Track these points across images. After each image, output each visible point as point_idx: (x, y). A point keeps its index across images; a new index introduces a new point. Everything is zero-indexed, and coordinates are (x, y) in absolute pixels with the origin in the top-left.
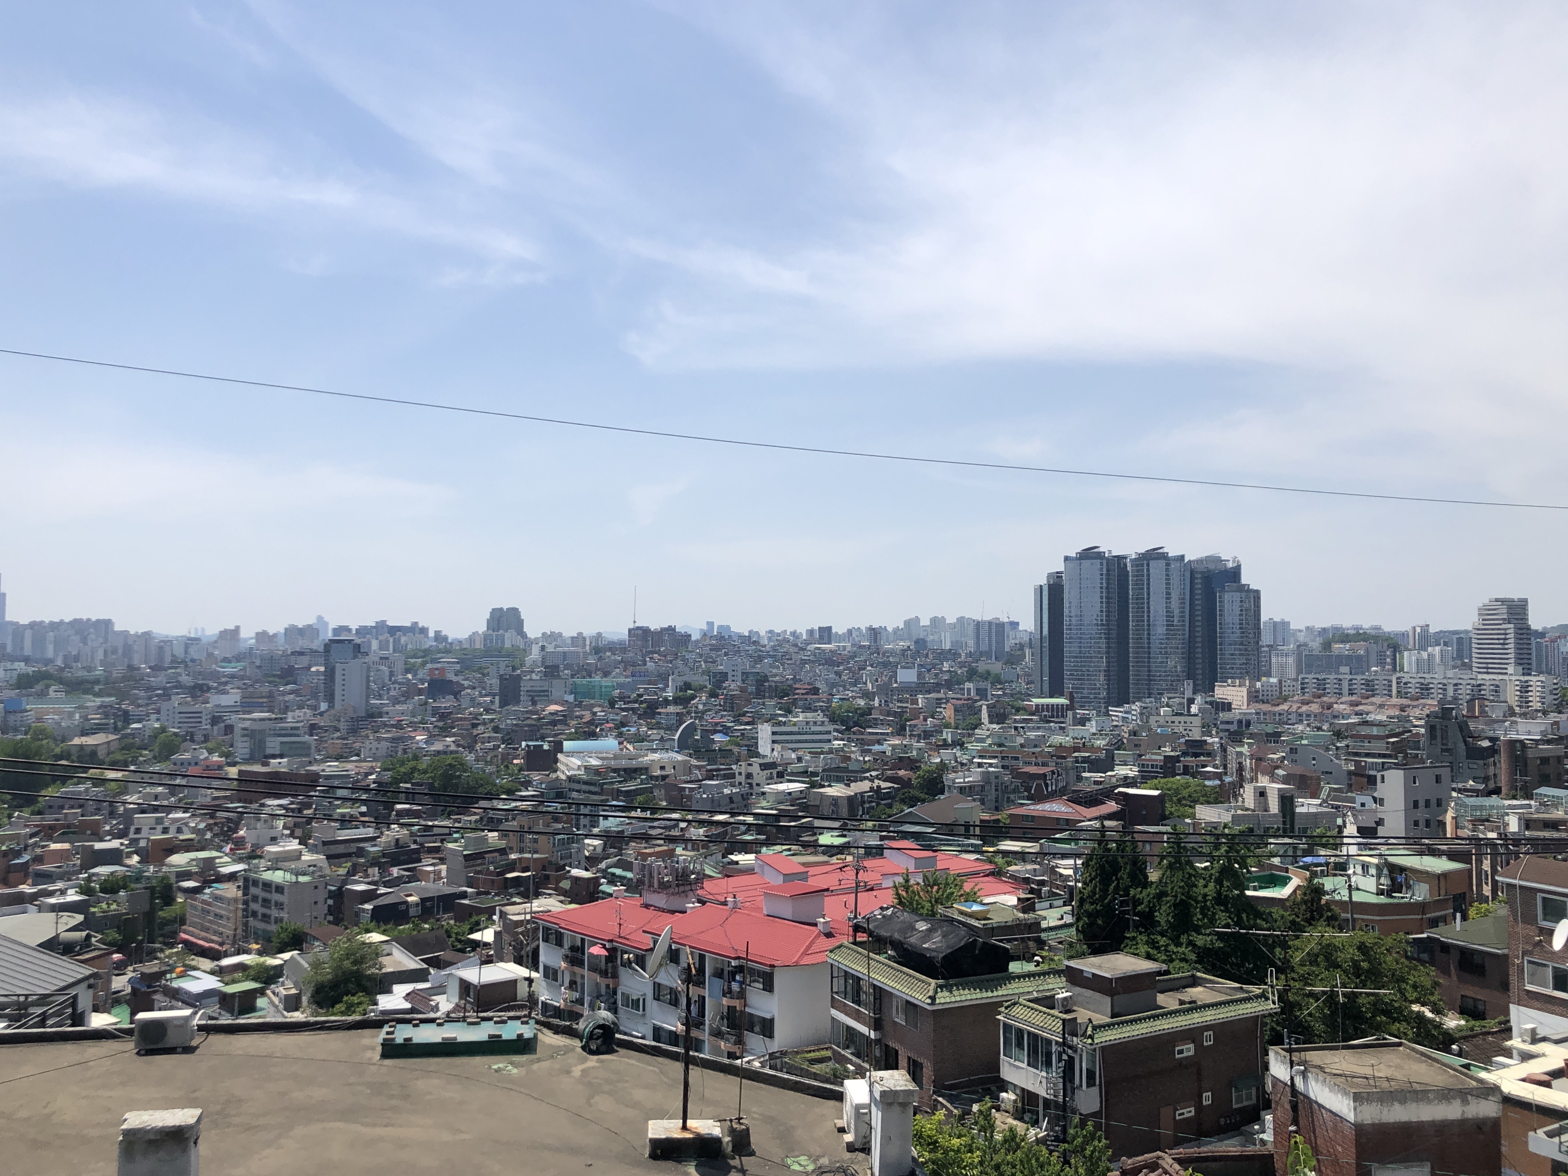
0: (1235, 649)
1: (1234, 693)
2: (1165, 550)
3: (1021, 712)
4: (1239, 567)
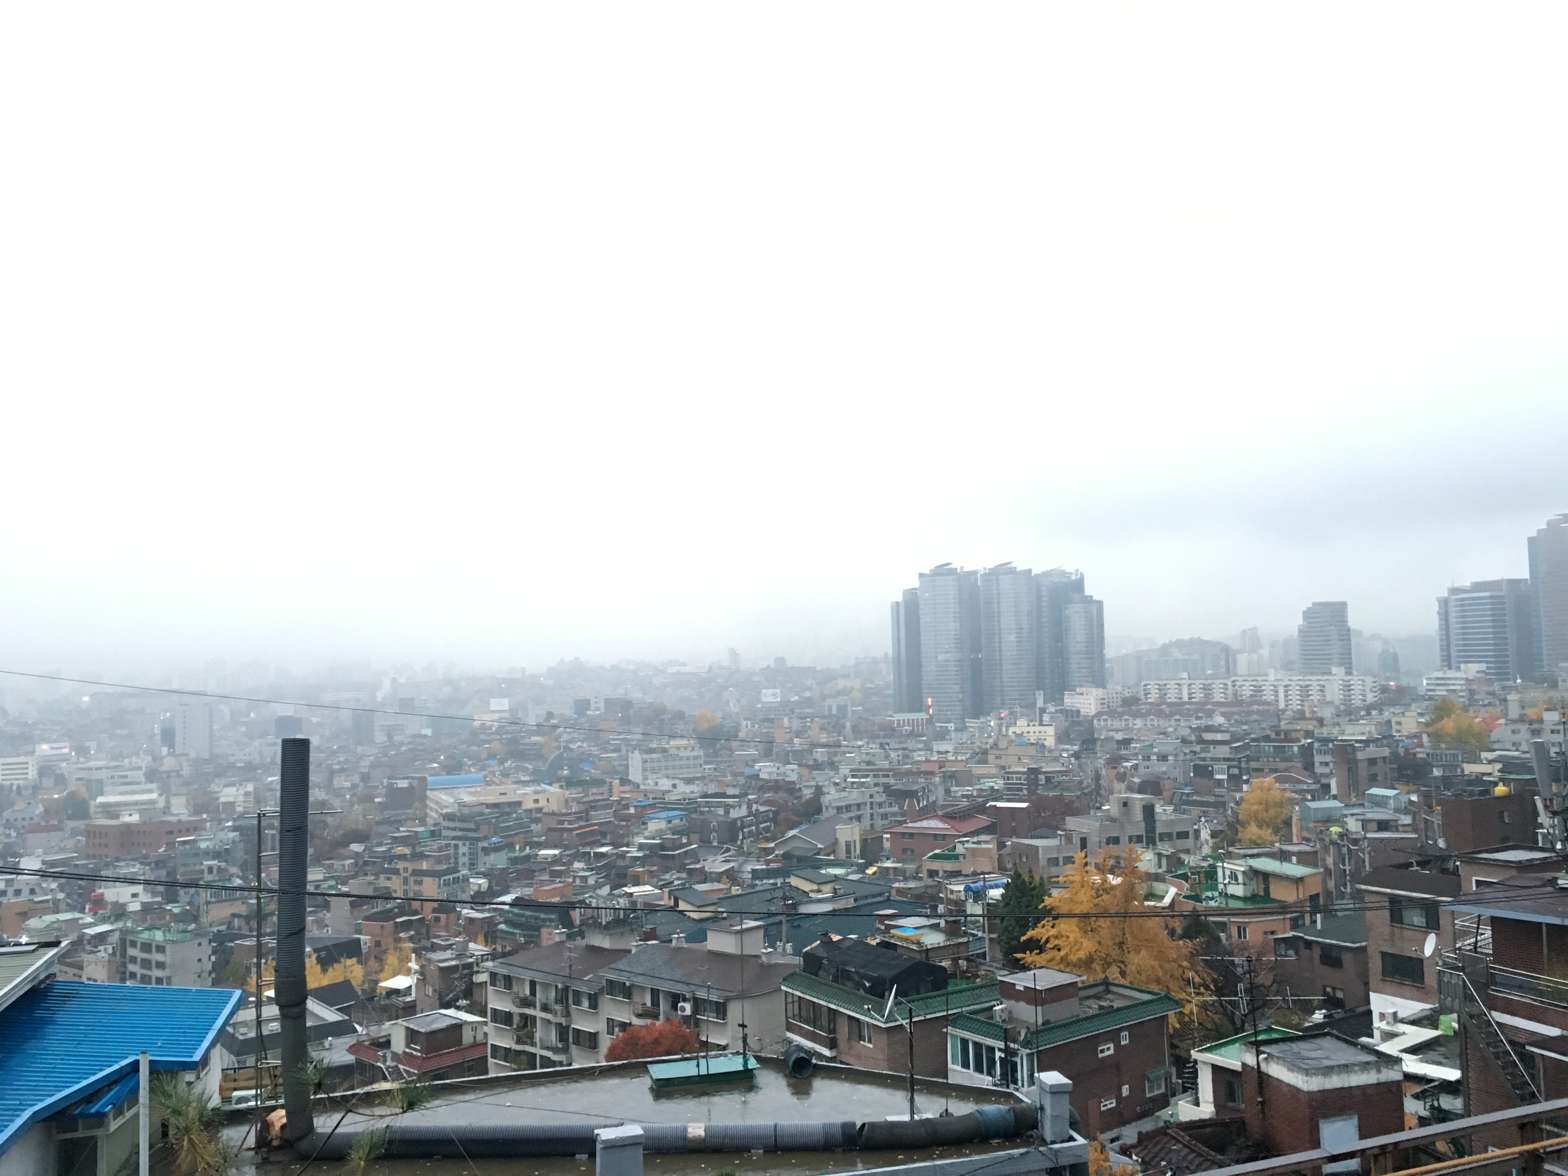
0: (1081, 659)
1: (1083, 701)
2: (1013, 565)
4: (1082, 575)
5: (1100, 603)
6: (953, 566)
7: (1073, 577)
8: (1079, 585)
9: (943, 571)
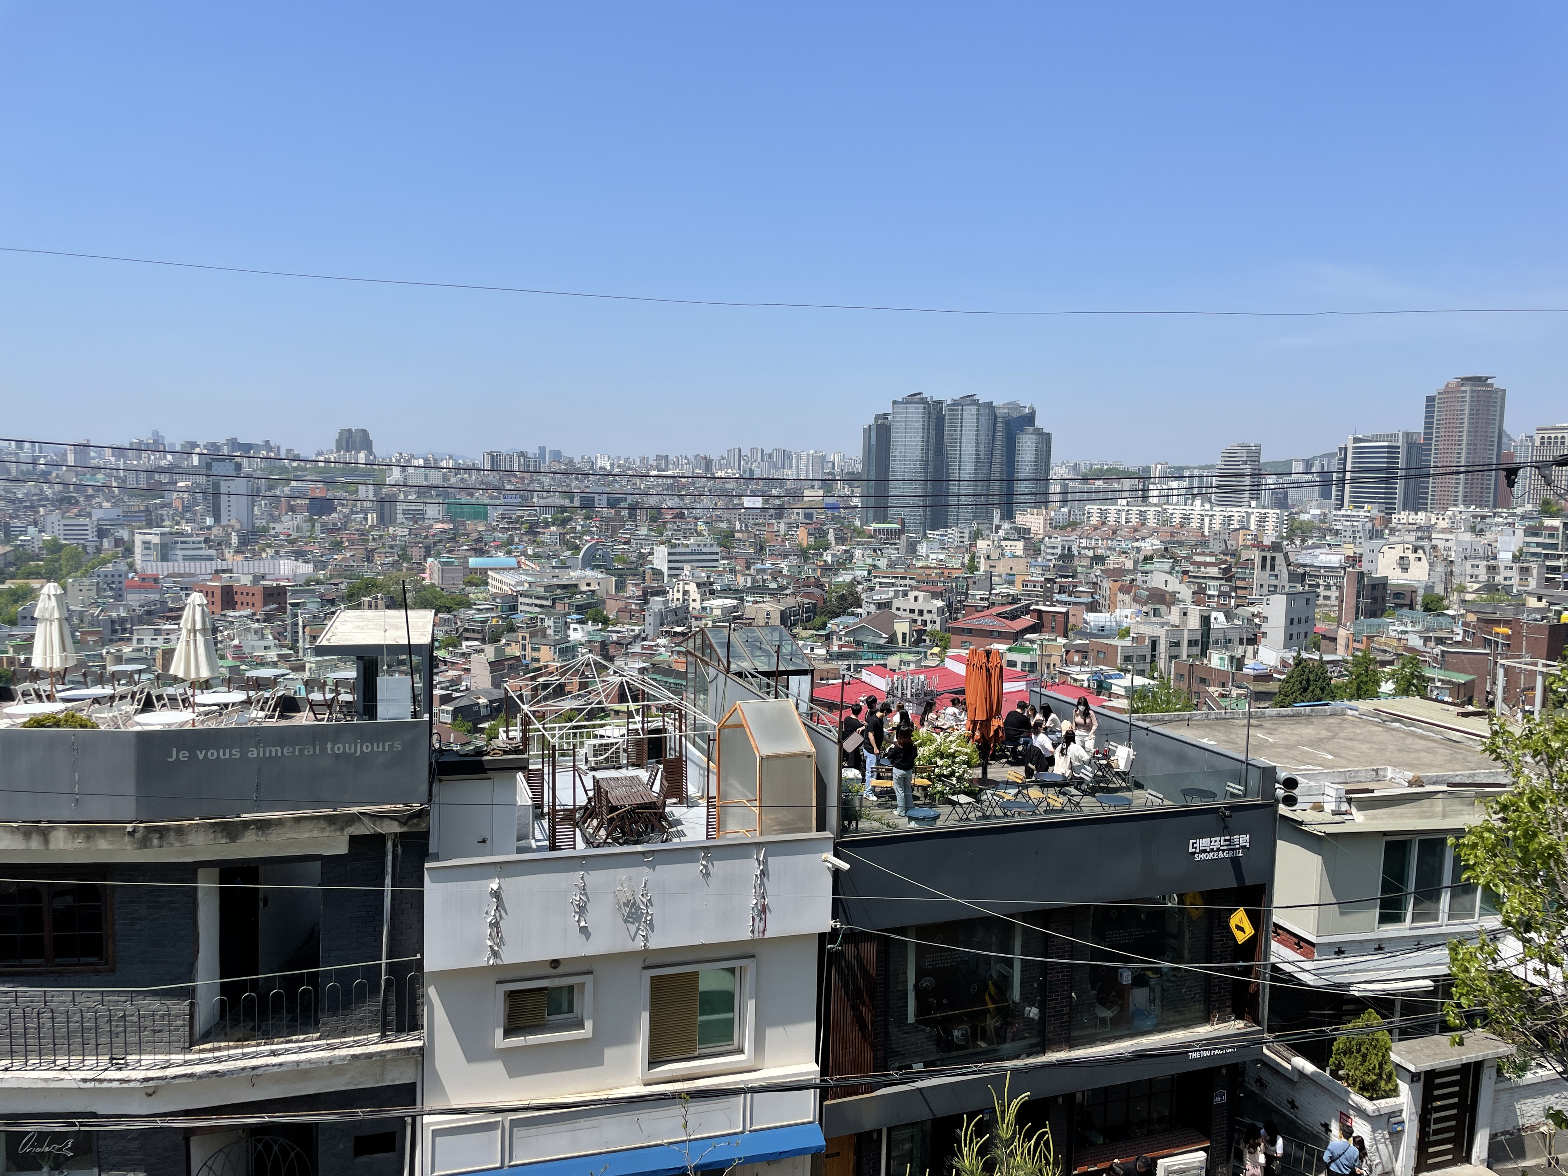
1: (1033, 520)
2: (976, 397)
3: (861, 535)
4: (1034, 413)
5: (1049, 435)
6: (924, 396)
7: (1027, 411)
8: (1030, 419)
9: (915, 398)
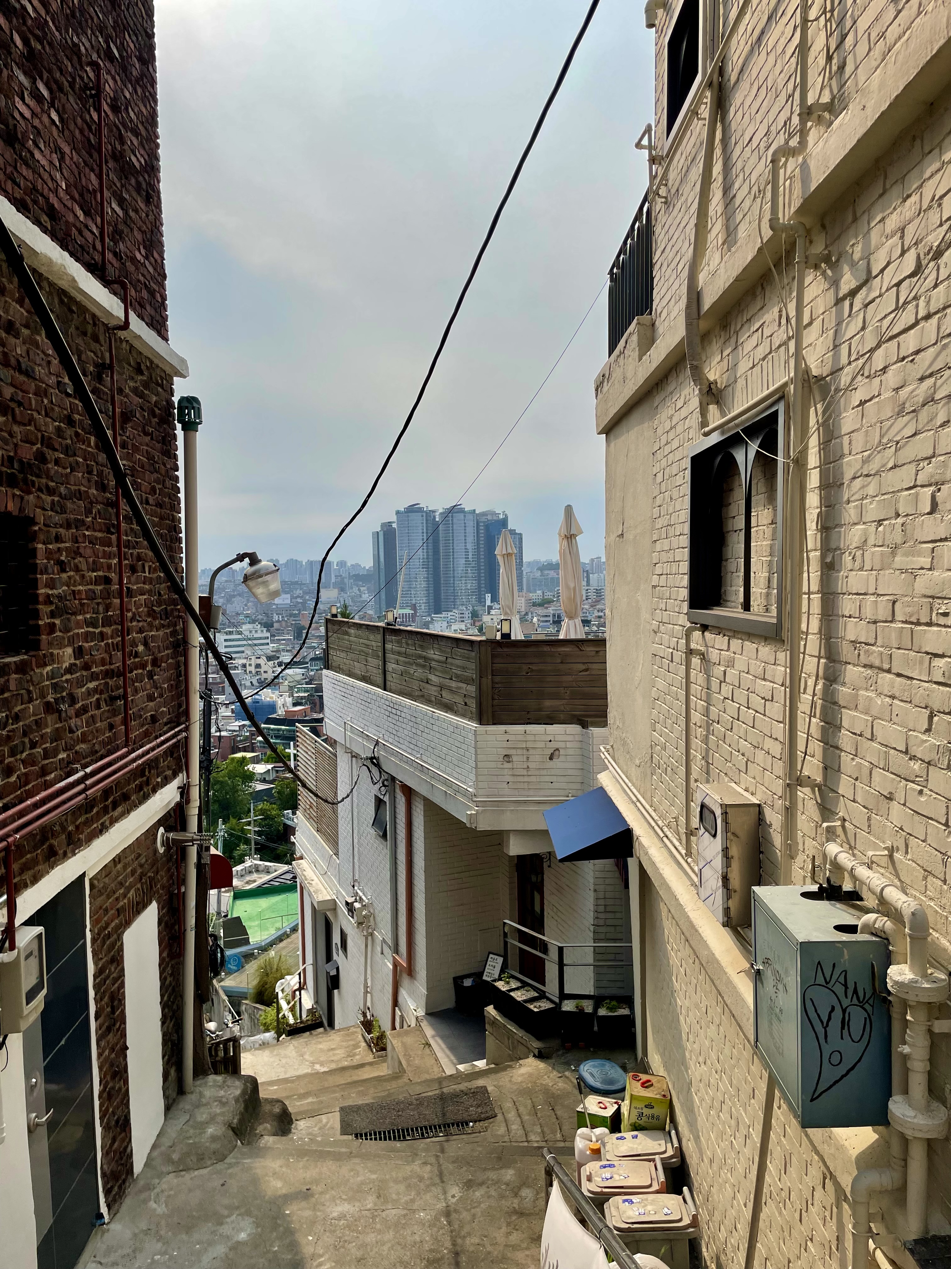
2: (462, 507)
4: (506, 518)
5: (521, 534)
6: (421, 506)
7: (501, 517)
8: (504, 523)
9: (413, 509)
